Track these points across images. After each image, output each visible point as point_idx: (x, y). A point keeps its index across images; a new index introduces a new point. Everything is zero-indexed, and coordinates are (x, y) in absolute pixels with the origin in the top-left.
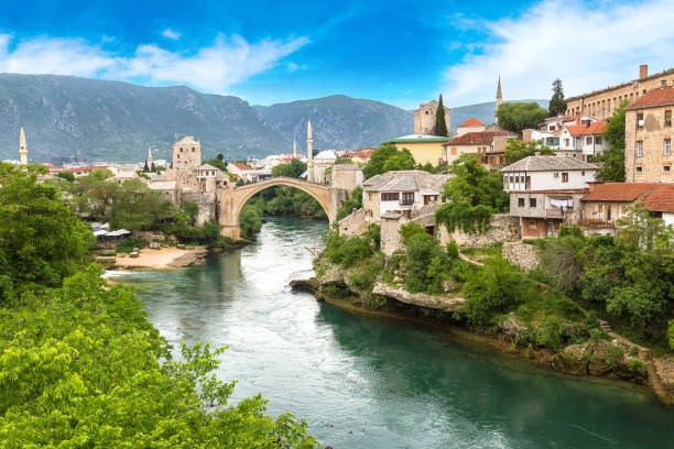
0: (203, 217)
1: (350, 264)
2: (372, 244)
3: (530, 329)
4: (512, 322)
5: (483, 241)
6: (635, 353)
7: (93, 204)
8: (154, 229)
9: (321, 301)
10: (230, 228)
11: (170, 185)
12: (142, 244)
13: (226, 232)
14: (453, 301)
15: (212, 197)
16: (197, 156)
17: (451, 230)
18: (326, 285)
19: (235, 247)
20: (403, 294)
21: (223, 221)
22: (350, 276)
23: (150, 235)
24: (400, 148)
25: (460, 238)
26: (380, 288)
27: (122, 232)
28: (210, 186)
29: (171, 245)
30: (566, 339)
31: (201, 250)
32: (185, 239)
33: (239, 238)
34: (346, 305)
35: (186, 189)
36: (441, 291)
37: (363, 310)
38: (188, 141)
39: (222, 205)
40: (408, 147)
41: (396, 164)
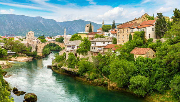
0: (33, 50)
1: (59, 62)
2: (64, 57)
3: (90, 76)
4: (86, 75)
5: (86, 57)
6: (107, 80)
7: (9, 46)
8: (21, 52)
9: (52, 70)
10: (40, 53)
11: (26, 42)
12: (18, 56)
13: (38, 54)
14: (76, 70)
15: (36, 45)
16: (33, 35)
17: (79, 54)
18: (53, 66)
19: (40, 58)
20: (67, 68)
21: (38, 51)
22: (58, 64)
23: (20, 54)
24: (78, 35)
25: (81, 56)
26: (63, 67)
27: (14, 52)
28: (35, 43)
29: (25, 56)
30: (96, 78)
31: (32, 58)
32: (28, 55)
33: (42, 56)
34: (57, 71)
35: (30, 43)
36: (74, 68)
37: (60, 72)
38: (31, 32)
39: (38, 47)
40: (81, 35)
41: (77, 39)
